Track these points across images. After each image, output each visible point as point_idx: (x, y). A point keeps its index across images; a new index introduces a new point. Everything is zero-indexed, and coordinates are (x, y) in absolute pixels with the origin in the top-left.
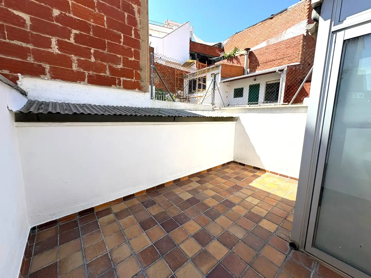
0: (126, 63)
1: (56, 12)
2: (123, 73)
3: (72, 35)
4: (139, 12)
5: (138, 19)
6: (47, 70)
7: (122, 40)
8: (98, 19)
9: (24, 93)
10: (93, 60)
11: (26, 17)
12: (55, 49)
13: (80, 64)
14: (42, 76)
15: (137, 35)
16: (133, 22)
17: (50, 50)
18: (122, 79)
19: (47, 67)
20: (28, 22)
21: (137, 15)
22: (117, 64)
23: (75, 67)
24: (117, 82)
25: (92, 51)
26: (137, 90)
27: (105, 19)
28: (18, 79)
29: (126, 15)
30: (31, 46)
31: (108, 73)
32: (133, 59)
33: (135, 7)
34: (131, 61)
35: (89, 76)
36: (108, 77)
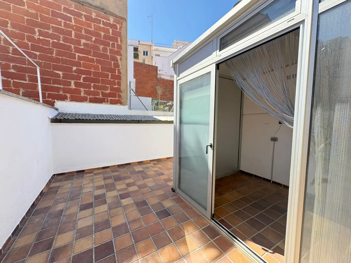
0: (112, 89)
1: (74, 68)
2: (110, 95)
3: (82, 78)
4: (121, 59)
5: (120, 64)
6: (68, 97)
7: (110, 77)
8: (96, 68)
9: (57, 109)
10: (92, 89)
11: (60, 73)
12: (73, 86)
13: (85, 92)
14: (66, 100)
15: (120, 73)
16: (117, 65)
17: (70, 87)
18: (109, 98)
19: (69, 95)
20: (61, 75)
21: (119, 61)
22: (106, 90)
23: (82, 94)
24: (106, 100)
25: (92, 85)
26: (119, 104)
27: (100, 67)
28: (55, 102)
29: (113, 62)
30: (62, 86)
31: (101, 96)
32: (117, 86)
33: (118, 57)
34: (115, 88)
35: (90, 98)
36: (100, 98)
